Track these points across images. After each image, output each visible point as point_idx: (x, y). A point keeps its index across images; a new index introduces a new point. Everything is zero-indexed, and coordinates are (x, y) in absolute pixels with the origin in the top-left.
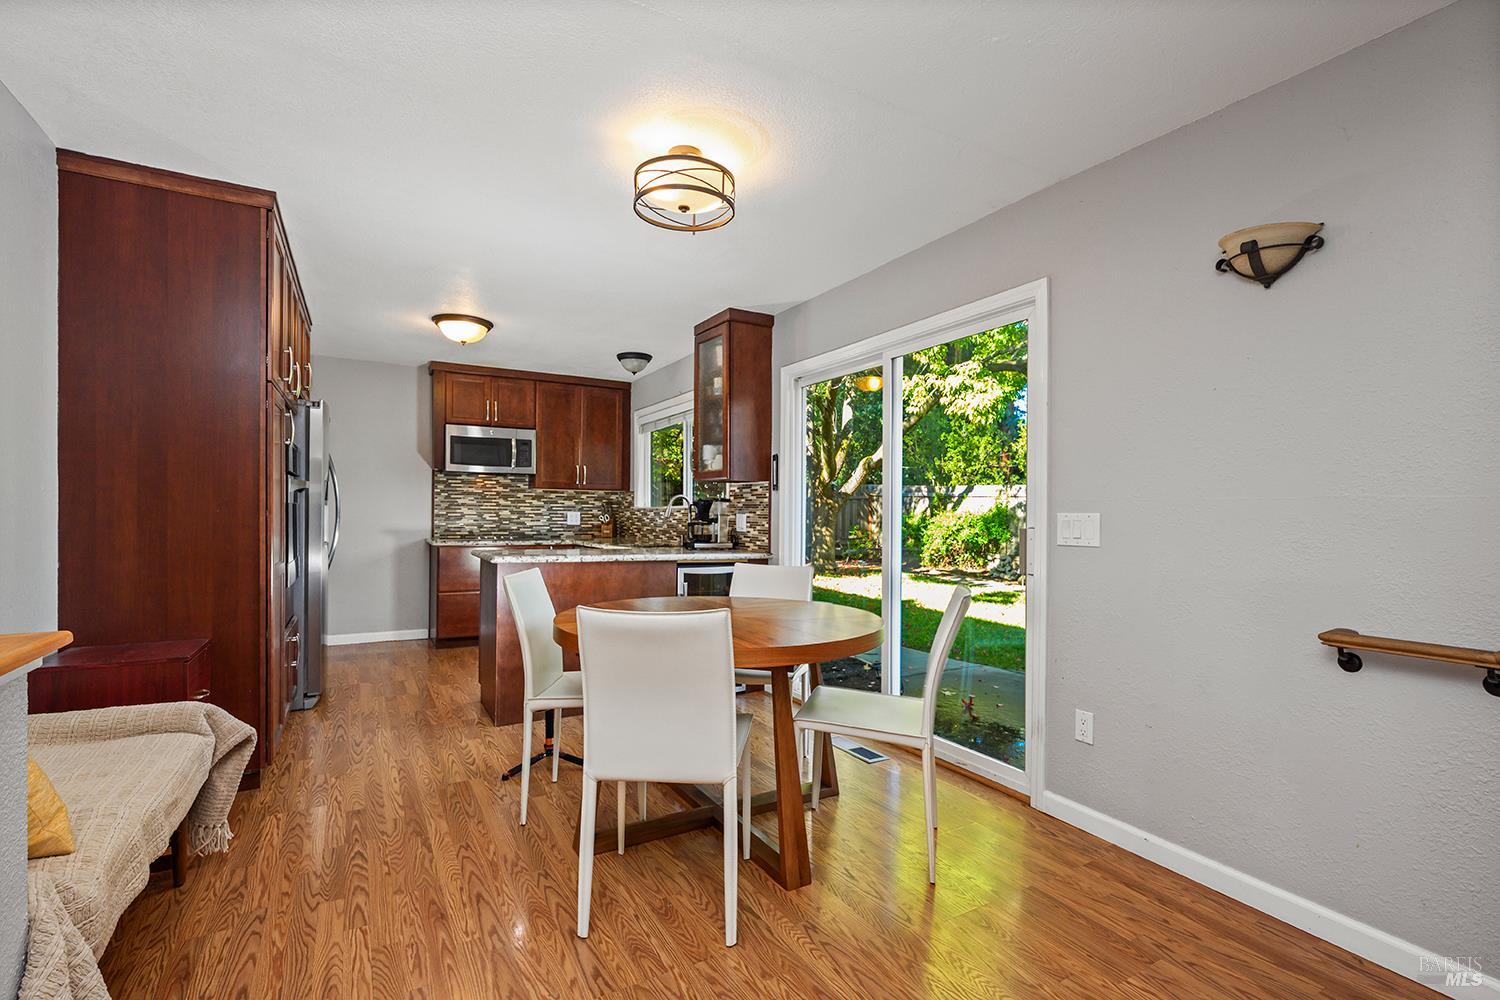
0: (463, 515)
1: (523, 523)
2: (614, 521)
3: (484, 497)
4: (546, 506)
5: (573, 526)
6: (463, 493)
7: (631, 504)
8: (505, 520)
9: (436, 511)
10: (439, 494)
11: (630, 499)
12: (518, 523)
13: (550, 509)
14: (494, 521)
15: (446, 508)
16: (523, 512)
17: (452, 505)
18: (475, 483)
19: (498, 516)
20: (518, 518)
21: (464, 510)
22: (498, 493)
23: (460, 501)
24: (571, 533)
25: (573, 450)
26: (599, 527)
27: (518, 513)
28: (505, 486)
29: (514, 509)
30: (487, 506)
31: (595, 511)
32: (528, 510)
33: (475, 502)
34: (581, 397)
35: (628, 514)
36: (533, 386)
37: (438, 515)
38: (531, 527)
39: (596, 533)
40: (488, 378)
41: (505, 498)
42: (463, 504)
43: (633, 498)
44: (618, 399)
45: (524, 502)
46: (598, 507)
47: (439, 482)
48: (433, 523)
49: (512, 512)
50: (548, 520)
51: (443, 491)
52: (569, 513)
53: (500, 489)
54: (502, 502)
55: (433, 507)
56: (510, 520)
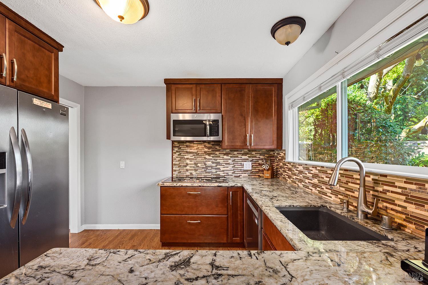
0: (187, 164)
1: (219, 169)
2: (272, 169)
3: (198, 154)
4: (231, 159)
5: (247, 171)
6: (187, 152)
7: (283, 158)
8: (209, 167)
9: (174, 162)
10: (175, 153)
11: (282, 155)
12: (216, 169)
13: (234, 161)
14: (203, 168)
15: (179, 161)
16: (219, 163)
17: (182, 159)
18: (193, 147)
19: (205, 164)
20: (216, 166)
21: (188, 161)
22: (205, 152)
23: (186, 157)
24: (247, 175)
25: (245, 125)
26: (263, 171)
27: (216, 163)
28: (209, 148)
29: (214, 161)
30: (199, 159)
31: (260, 162)
32: (221, 161)
33: (193, 157)
34: (249, 90)
35: (281, 164)
36: (220, 87)
37: (175, 165)
38: (223, 171)
39: (261, 175)
40: (194, 85)
41: (209, 154)
42: (187, 159)
43: (285, 154)
44: (274, 89)
45: (219, 157)
46: (262, 159)
47: (175, 147)
48: (172, 168)
49: (213, 163)
50: (233, 167)
51: (177, 152)
52: (245, 163)
53: (206, 150)
54: (207, 157)
55: (172, 160)
56: (211, 167)
